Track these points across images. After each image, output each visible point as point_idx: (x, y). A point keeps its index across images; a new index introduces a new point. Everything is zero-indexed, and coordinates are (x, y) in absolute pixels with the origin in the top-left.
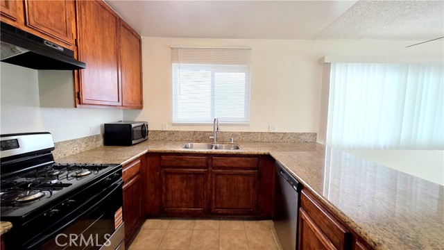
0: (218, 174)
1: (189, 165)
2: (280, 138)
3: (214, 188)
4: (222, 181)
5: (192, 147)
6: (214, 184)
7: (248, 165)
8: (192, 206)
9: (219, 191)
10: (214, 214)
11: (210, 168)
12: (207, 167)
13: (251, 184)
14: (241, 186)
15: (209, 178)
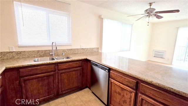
0: (61, 73)
1: (42, 72)
2: (85, 51)
3: (60, 81)
4: (64, 76)
5: (38, 61)
6: (60, 79)
7: (78, 65)
8: (47, 95)
9: (63, 82)
10: (61, 95)
11: (57, 71)
12: (55, 71)
13: (79, 74)
14: (74, 76)
15: (57, 76)
